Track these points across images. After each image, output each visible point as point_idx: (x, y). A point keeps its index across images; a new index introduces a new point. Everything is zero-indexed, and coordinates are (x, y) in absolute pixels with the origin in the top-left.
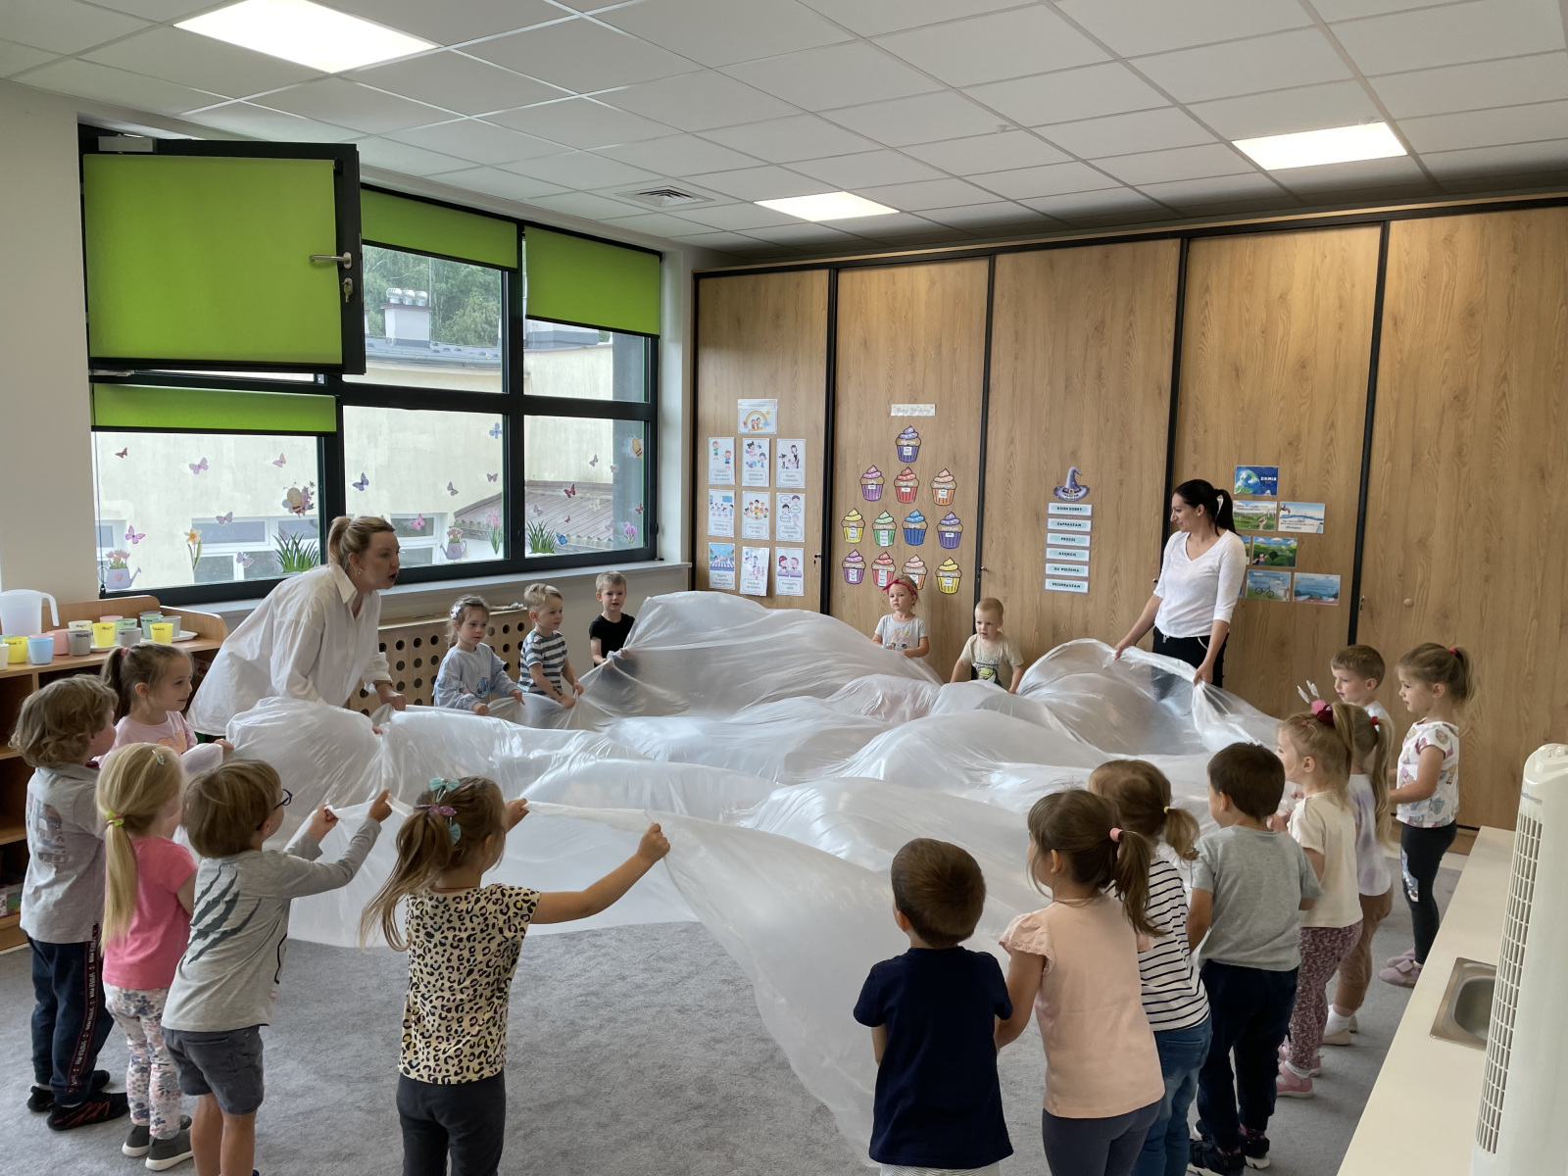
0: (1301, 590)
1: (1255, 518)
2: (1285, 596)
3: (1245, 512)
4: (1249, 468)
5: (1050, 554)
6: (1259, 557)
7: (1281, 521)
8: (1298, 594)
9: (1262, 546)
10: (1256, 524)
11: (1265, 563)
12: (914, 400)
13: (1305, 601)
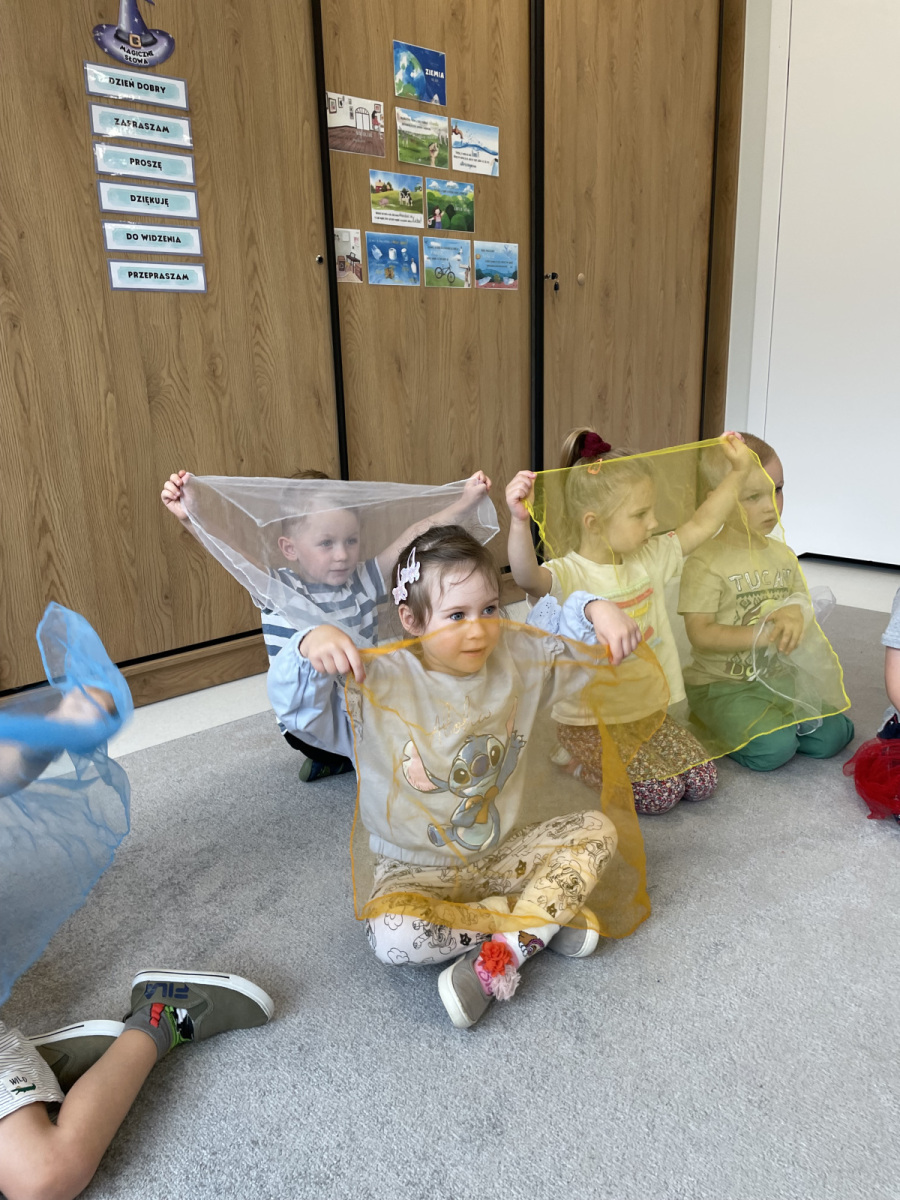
0: (483, 267)
1: (426, 144)
2: (467, 280)
3: (413, 130)
4: (409, 48)
5: (110, 197)
6: (435, 215)
7: (454, 151)
8: (480, 275)
9: (437, 194)
10: (426, 154)
11: (442, 225)
13: (485, 286)
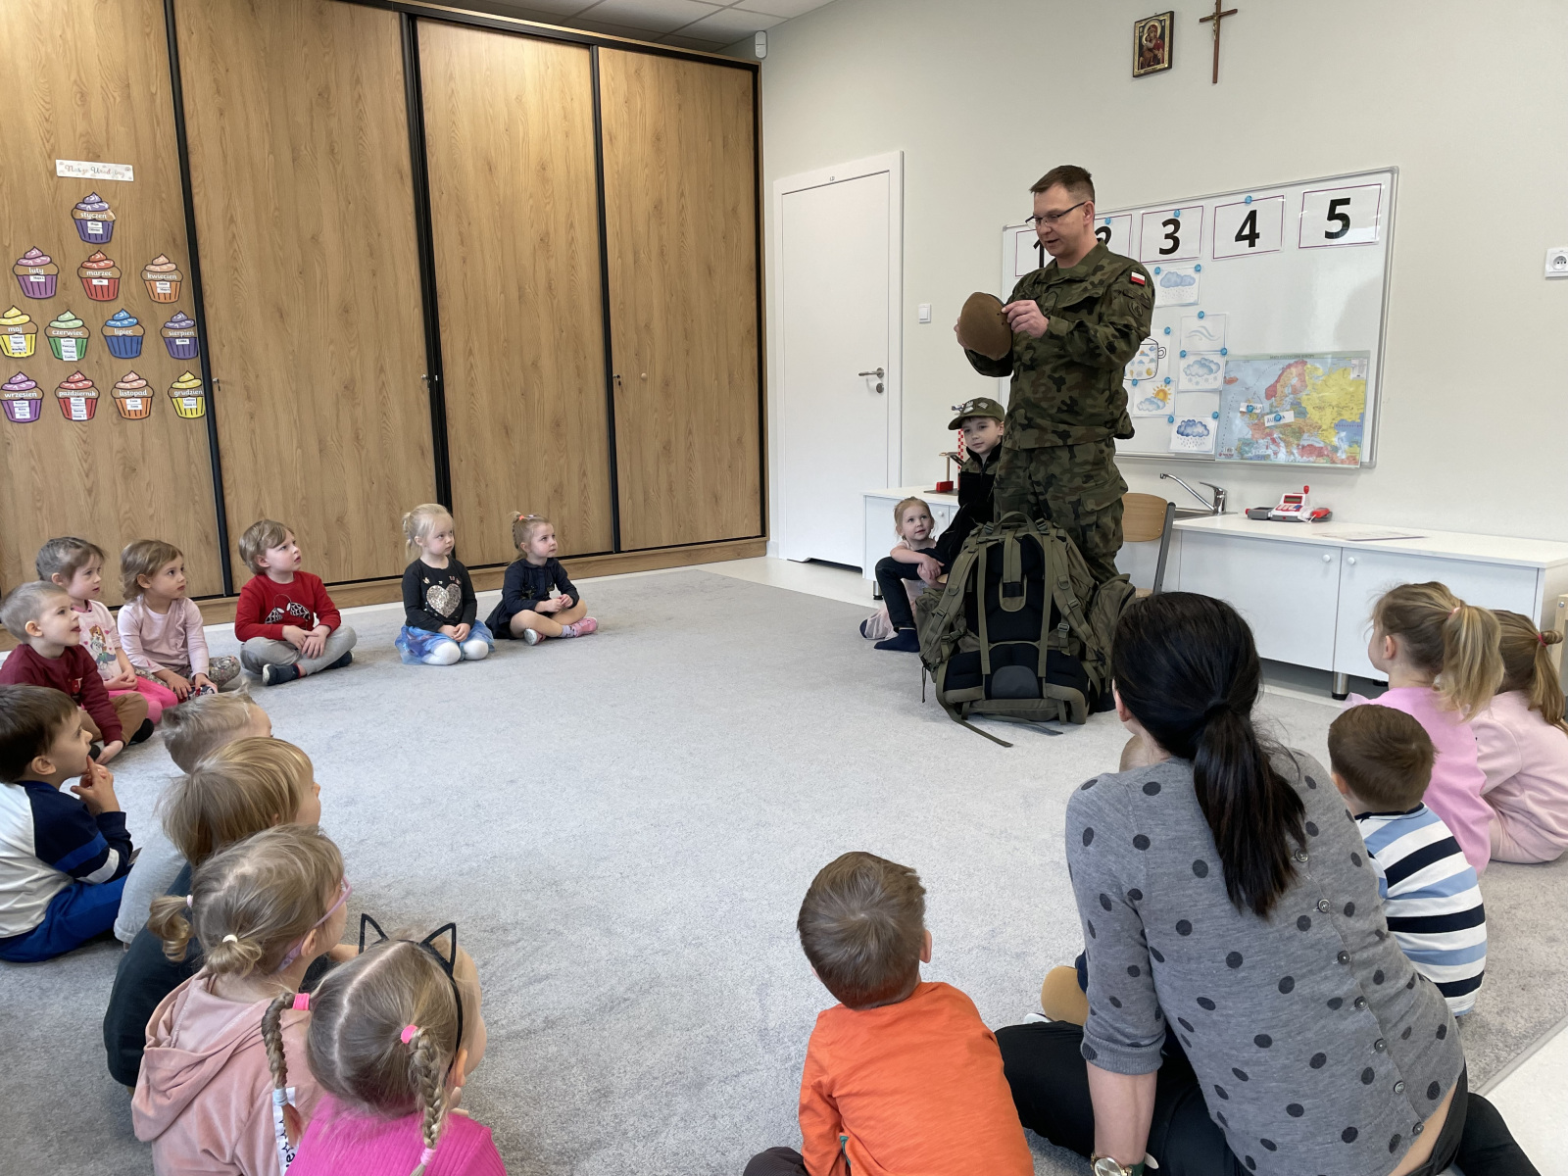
12: (94, 157)
